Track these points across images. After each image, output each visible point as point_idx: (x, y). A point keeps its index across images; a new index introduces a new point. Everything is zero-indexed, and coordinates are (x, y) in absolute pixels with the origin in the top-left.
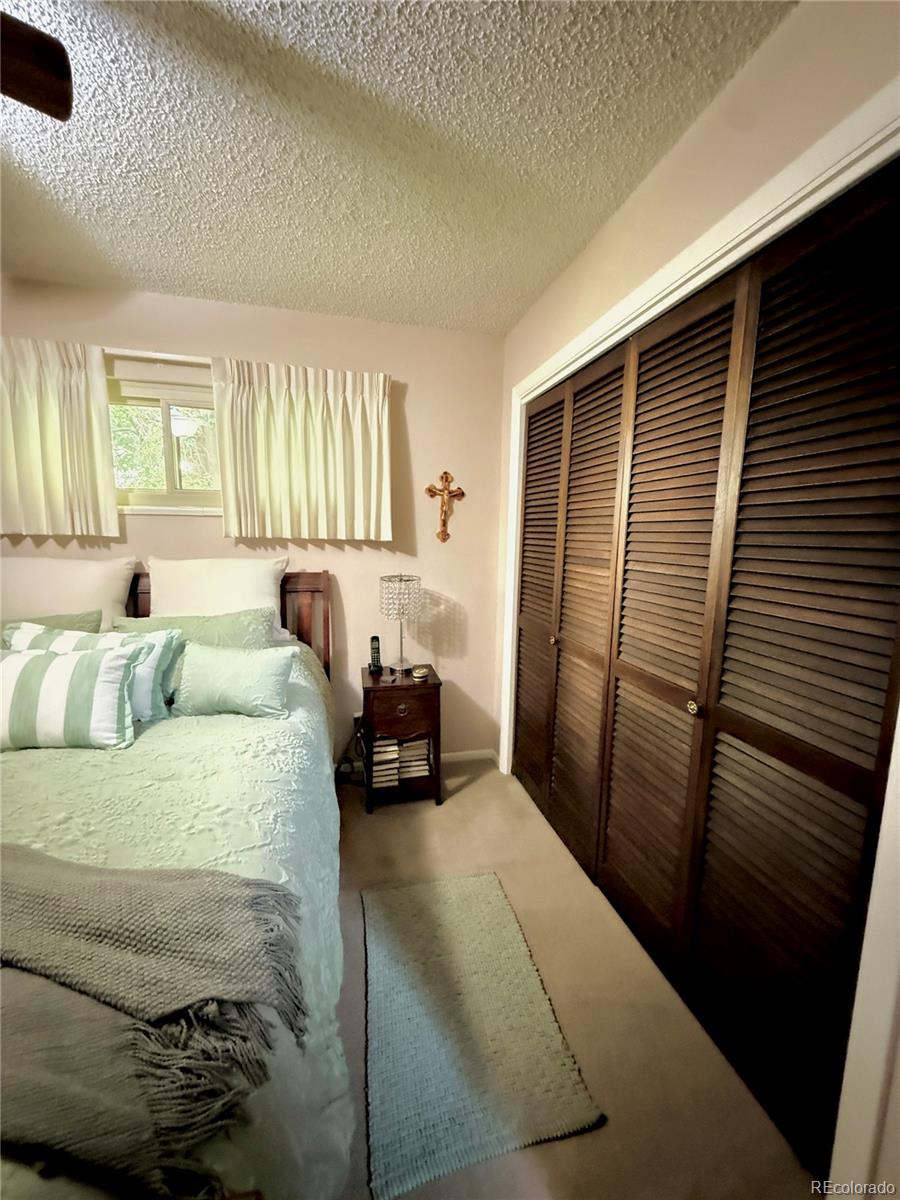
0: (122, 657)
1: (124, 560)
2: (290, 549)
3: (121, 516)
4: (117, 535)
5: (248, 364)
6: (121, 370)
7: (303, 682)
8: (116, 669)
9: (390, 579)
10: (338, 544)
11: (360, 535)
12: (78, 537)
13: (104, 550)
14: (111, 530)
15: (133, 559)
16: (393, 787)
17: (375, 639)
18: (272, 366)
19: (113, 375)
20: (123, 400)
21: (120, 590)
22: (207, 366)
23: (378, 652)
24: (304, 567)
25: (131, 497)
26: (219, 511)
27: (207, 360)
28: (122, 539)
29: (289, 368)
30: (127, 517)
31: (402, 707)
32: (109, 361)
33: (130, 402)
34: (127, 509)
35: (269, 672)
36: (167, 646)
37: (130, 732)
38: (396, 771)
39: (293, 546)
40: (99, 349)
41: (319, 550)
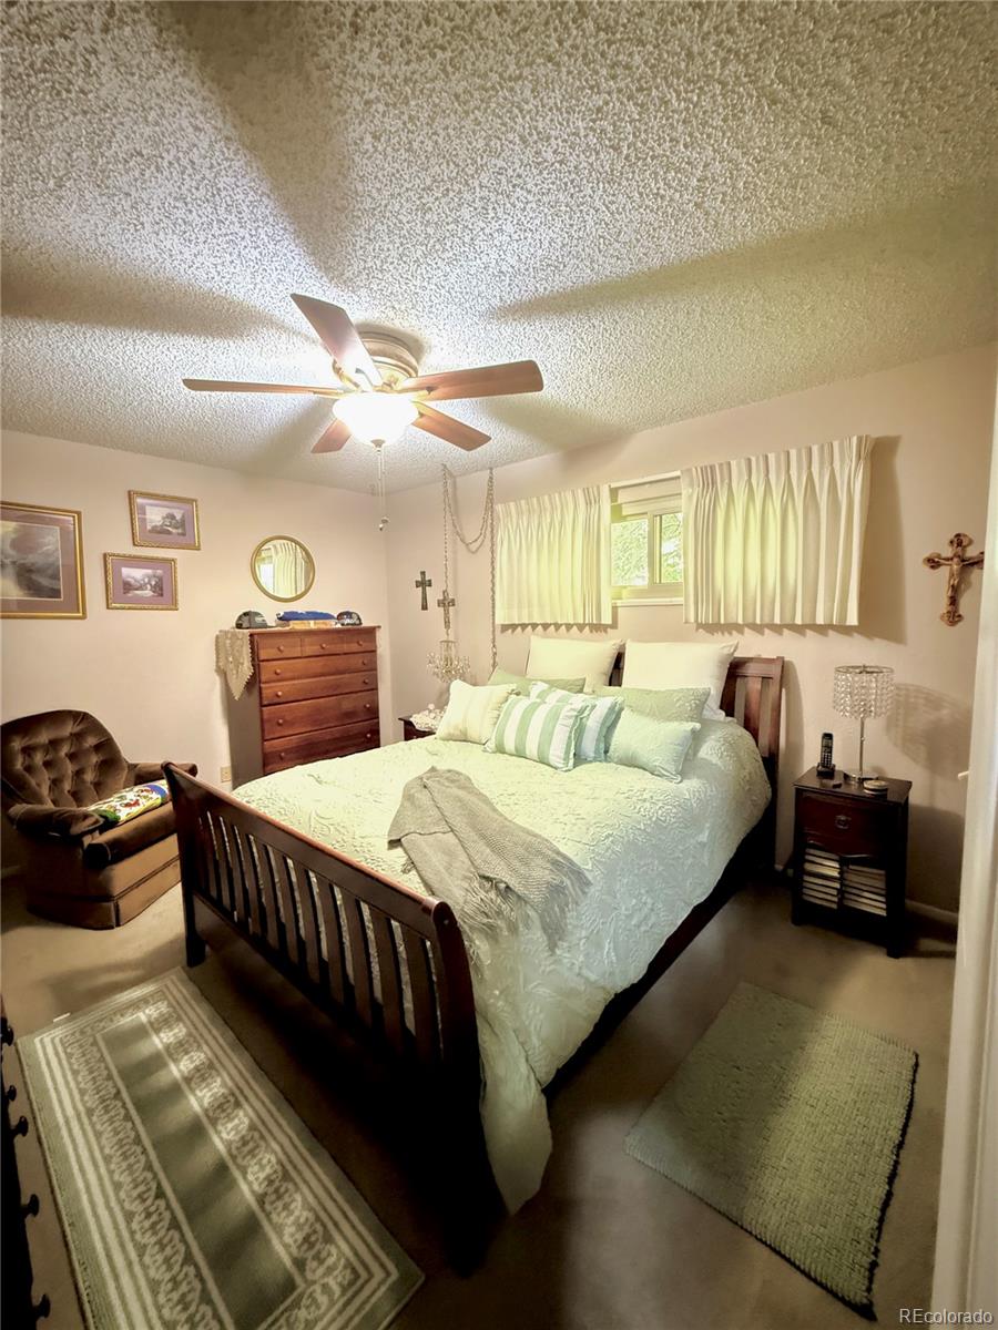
0: (574, 710)
1: (613, 642)
2: (746, 634)
3: (615, 608)
4: (610, 622)
5: (711, 467)
6: (622, 497)
7: (715, 760)
8: (570, 717)
9: (848, 669)
10: (799, 630)
11: (820, 620)
12: (589, 624)
13: (603, 633)
14: (607, 619)
15: (618, 642)
16: (830, 909)
17: (828, 737)
18: (733, 463)
19: (616, 501)
20: (624, 518)
21: (606, 664)
22: (678, 477)
23: (831, 752)
24: (759, 653)
25: (625, 593)
26: (681, 600)
27: (678, 473)
28: (614, 625)
29: (749, 460)
30: (619, 609)
31: (843, 818)
32: (614, 492)
33: (629, 518)
34: (619, 603)
35: (669, 741)
36: (612, 709)
37: (571, 762)
38: (835, 892)
39: (750, 631)
40: (607, 486)
41: (775, 635)
